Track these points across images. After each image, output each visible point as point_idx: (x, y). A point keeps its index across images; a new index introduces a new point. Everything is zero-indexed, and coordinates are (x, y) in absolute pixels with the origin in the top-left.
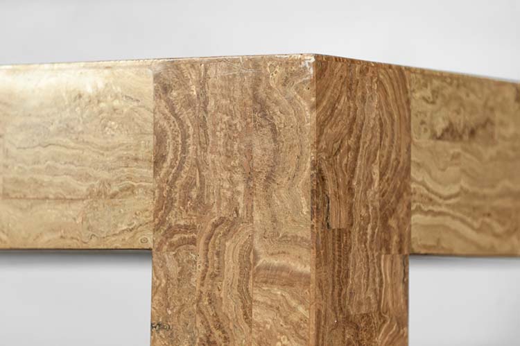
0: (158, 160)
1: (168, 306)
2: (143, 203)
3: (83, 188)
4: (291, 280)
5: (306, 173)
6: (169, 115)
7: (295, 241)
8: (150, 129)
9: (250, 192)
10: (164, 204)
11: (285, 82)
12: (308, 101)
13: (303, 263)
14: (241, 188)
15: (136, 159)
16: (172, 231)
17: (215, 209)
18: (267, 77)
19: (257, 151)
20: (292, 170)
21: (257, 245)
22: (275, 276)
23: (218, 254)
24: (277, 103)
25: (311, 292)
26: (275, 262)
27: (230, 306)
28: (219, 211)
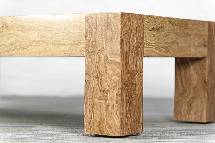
0: (86, 36)
1: (89, 69)
2: (83, 46)
3: (70, 42)
4: (116, 63)
5: (119, 39)
6: (89, 26)
7: (116, 54)
8: (84, 29)
9: (106, 43)
10: (88, 46)
11: (114, 19)
12: (119, 23)
13: (118, 59)
14: (104, 42)
15: (81, 36)
16: (89, 52)
17: (99, 47)
18: (110, 17)
19: (108, 34)
20: (116, 38)
21: (108, 55)
22: (112, 62)
23: (99, 57)
24: (112, 23)
25: (120, 66)
26: (112, 59)
27: (102, 69)
28: (100, 48)
